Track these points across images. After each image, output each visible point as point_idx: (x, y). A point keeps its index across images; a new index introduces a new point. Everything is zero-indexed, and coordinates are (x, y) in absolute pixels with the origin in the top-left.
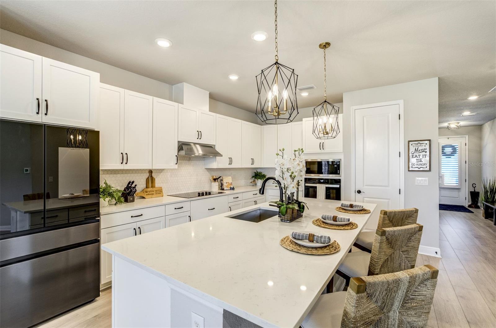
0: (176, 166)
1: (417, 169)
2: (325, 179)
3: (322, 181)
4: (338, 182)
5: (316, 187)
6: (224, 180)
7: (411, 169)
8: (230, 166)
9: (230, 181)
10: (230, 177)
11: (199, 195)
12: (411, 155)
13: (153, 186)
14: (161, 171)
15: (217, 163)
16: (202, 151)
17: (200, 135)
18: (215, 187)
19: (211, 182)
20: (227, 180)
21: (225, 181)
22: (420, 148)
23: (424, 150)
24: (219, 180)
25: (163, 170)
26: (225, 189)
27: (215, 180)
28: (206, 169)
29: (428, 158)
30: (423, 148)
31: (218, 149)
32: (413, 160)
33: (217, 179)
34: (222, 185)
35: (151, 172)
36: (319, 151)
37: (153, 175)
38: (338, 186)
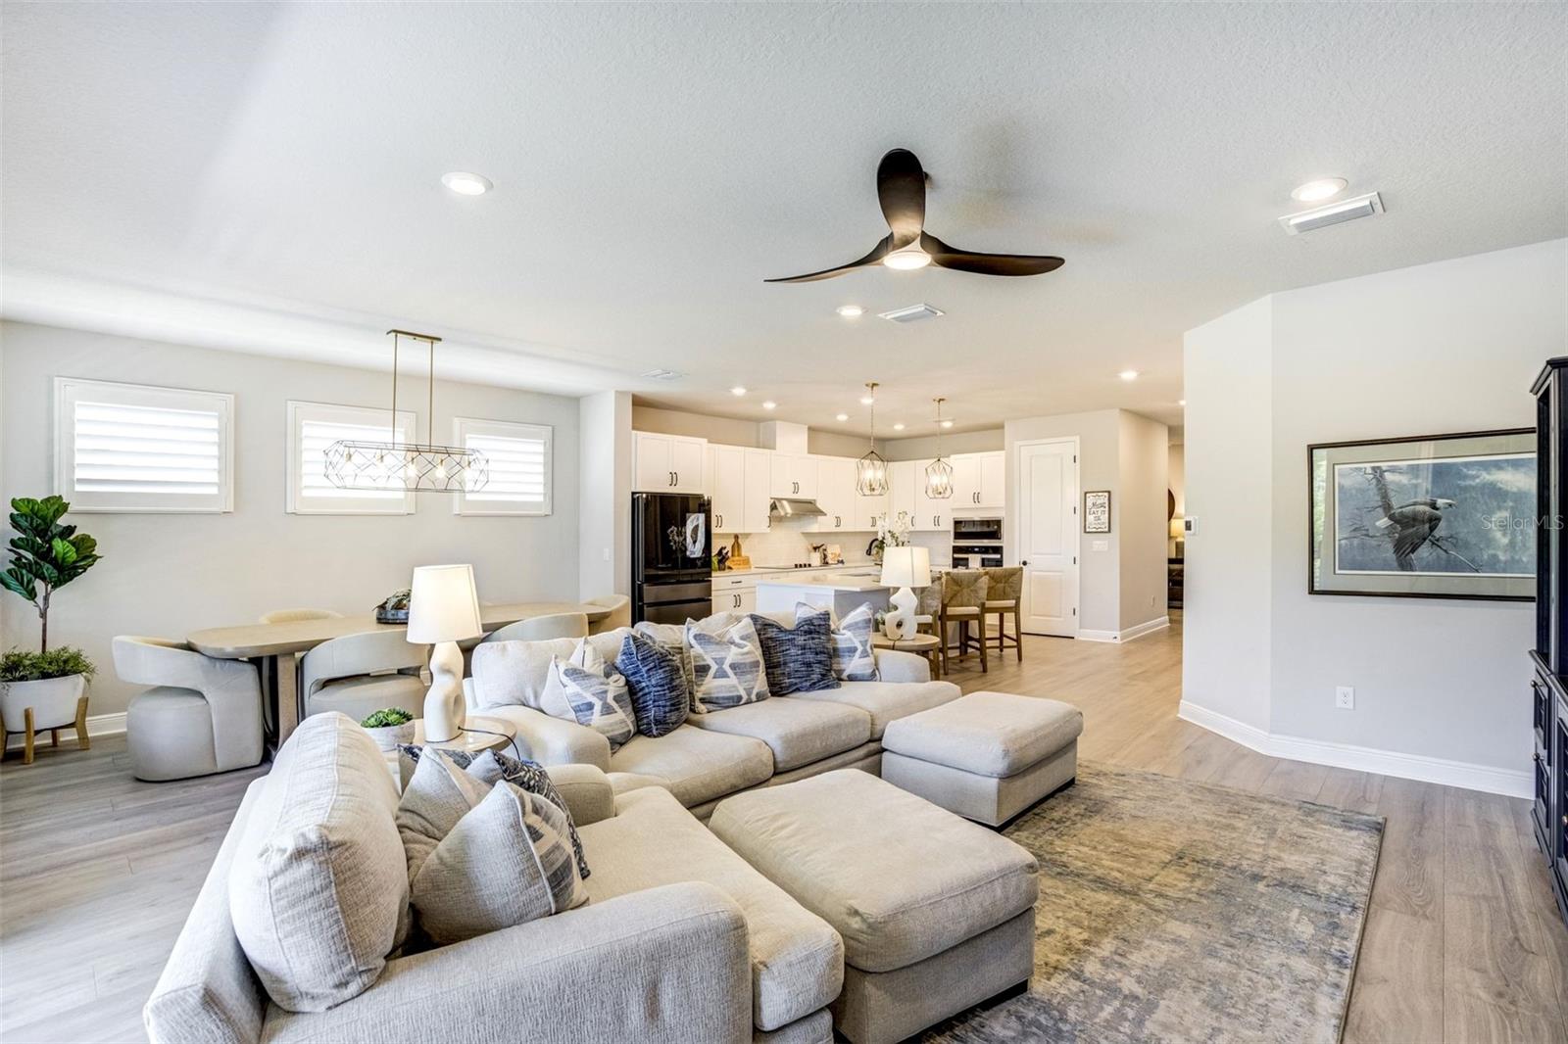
0: (768, 530)
1: (1094, 530)
2: (981, 547)
3: (976, 549)
4: (998, 550)
5: (967, 559)
6: (828, 550)
7: (1088, 530)
8: (838, 530)
9: (838, 551)
10: (838, 546)
11: (796, 566)
12: (1088, 511)
13: (739, 555)
14: (747, 535)
15: (818, 526)
16: (792, 509)
17: (796, 487)
18: (816, 559)
19: (810, 552)
20: (833, 550)
21: (829, 553)
22: (1099, 502)
23: (1102, 506)
24: (821, 549)
25: (750, 534)
26: (830, 562)
27: (815, 549)
28: (803, 533)
29: (1107, 515)
30: (1102, 501)
31: (820, 505)
32: (1090, 518)
33: (819, 548)
34: (825, 556)
35: (736, 537)
36: (973, 505)
37: (740, 540)
38: (998, 556)
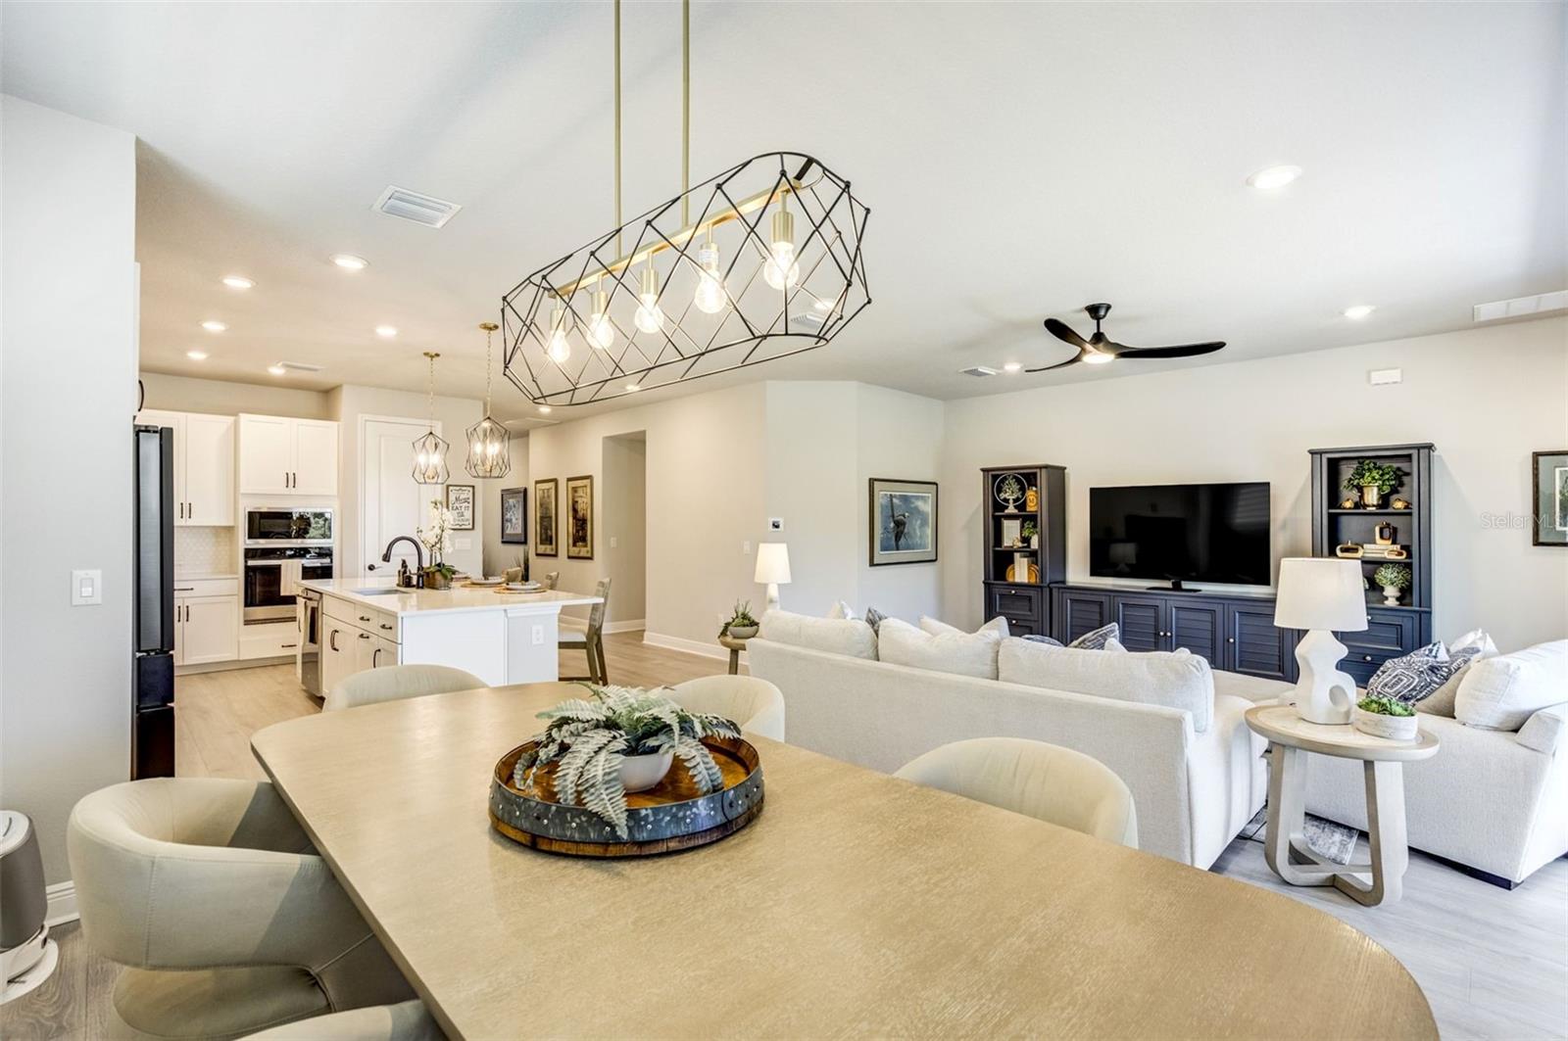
1: (458, 527)
2: (296, 549)
3: (292, 553)
4: (326, 554)
5: (278, 567)
12: (450, 505)
22: (462, 496)
23: (466, 501)
29: (470, 511)
30: (465, 496)
32: (454, 514)
36: (285, 491)
38: (328, 561)
